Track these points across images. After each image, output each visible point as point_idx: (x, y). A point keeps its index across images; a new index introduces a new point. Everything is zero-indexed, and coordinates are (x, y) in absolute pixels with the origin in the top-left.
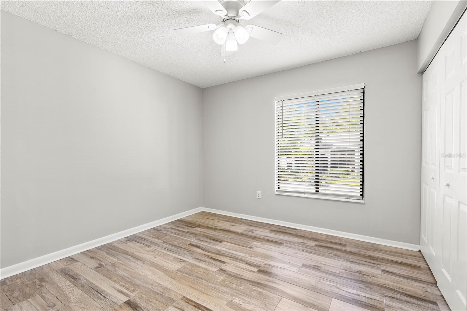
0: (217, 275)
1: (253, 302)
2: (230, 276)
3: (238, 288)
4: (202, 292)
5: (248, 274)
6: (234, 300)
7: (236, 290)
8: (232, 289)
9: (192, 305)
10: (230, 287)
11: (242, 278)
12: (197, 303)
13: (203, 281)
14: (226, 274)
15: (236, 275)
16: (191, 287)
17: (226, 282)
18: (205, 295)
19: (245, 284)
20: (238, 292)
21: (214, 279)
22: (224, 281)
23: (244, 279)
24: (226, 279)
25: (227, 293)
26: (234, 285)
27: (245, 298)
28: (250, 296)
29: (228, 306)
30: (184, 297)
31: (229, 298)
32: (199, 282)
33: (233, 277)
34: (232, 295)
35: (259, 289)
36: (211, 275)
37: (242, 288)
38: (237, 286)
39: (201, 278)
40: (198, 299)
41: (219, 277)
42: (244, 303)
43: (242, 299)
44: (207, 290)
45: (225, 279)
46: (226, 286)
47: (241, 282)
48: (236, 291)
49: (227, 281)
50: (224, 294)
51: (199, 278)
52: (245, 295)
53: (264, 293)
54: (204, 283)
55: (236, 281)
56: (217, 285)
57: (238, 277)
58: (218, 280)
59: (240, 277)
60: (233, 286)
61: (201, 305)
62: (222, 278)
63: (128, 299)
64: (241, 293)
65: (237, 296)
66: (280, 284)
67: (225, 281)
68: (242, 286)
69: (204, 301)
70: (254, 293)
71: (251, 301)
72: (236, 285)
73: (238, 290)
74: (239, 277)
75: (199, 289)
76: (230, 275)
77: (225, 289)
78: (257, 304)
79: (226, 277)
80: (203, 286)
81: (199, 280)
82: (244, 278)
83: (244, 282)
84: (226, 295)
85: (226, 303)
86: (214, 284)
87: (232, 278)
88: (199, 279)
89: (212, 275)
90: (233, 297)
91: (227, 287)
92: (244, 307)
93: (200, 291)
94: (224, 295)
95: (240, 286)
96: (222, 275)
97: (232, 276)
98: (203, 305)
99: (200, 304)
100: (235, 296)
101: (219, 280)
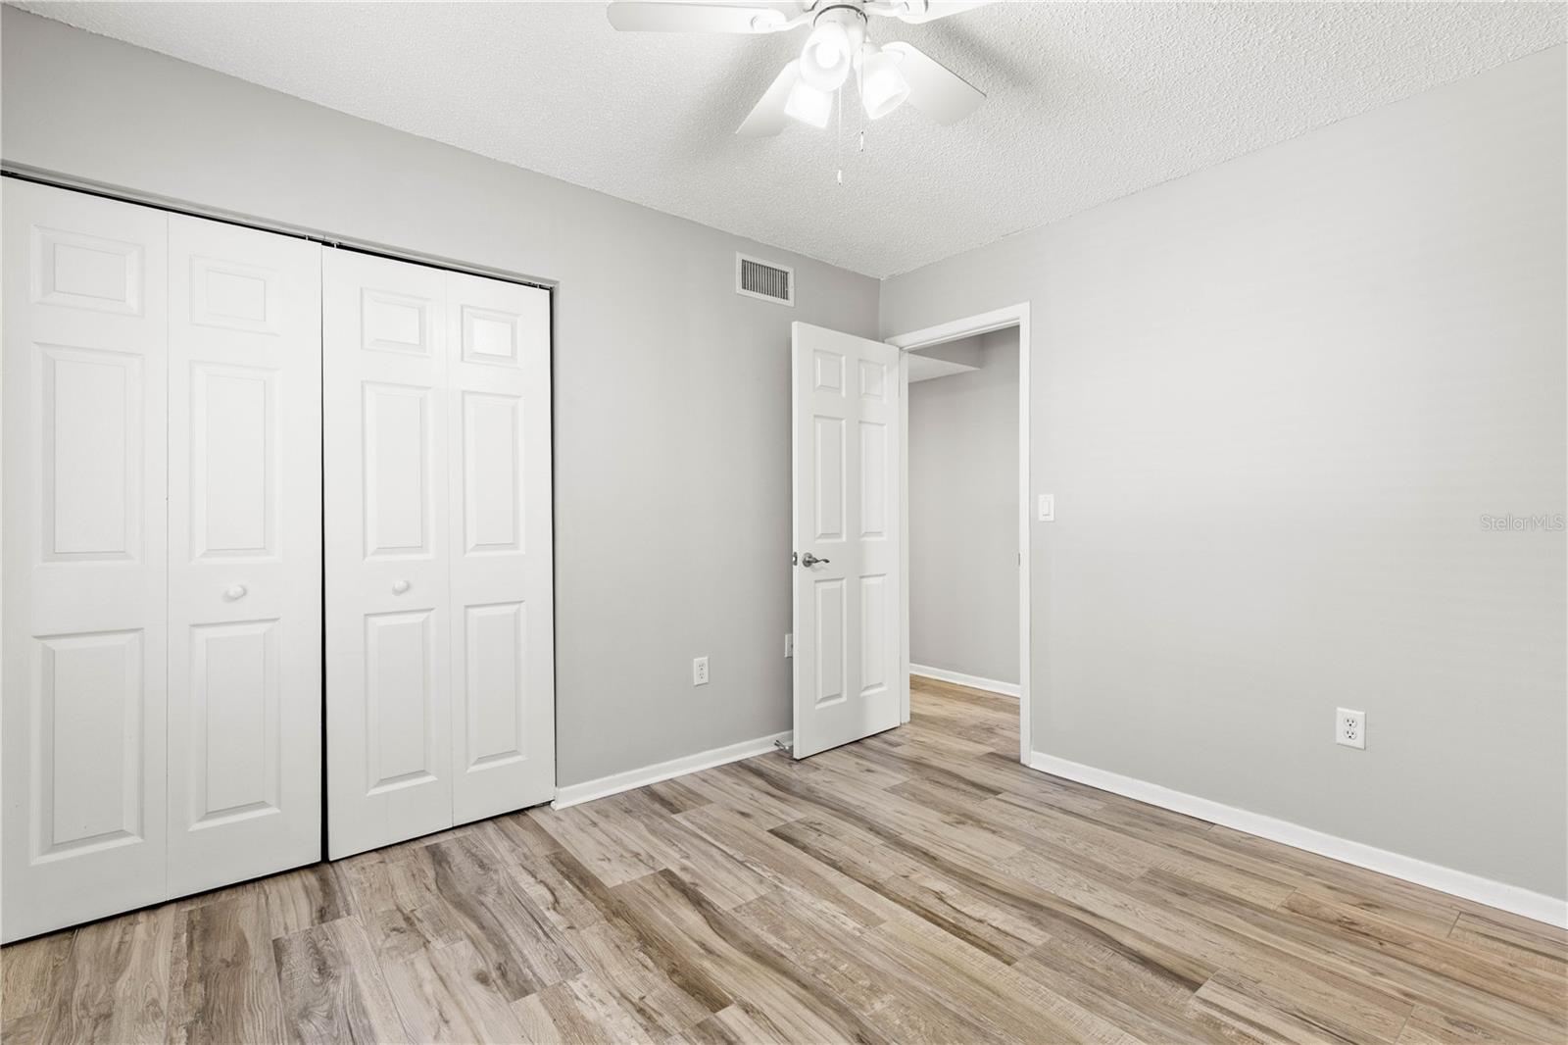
0: (898, 1022)
1: (810, 914)
2: (846, 1009)
3: (834, 956)
4: (953, 967)
5: (771, 1001)
6: (859, 926)
7: (842, 952)
8: (852, 958)
9: (975, 936)
10: (859, 965)
11: (804, 986)
12: (962, 939)
13: (953, 1008)
14: (857, 1021)
15: (822, 1007)
16: (994, 993)
17: (867, 983)
18: (942, 958)
19: (805, 965)
20: (839, 945)
21: (908, 1008)
22: (875, 992)
23: (798, 982)
24: (864, 998)
25: (873, 949)
26: (842, 968)
27: (827, 926)
28: (811, 928)
29: (878, 918)
30: (1009, 964)
31: (871, 937)
32: (970, 1007)
33: (837, 998)
34: (858, 940)
35: (772, 940)
36: (923, 1029)
37: (821, 955)
38: (835, 963)
39: (962, 1021)
40: (960, 948)
41: (888, 1013)
42: (835, 917)
43: (834, 926)
44: (937, 971)
45: (867, 996)
46: (869, 969)
47: (814, 975)
48: (844, 948)
49: (863, 987)
50: (882, 948)
51: (970, 1025)
52: (823, 934)
53: (765, 928)
54: (950, 999)
55: (828, 981)
56: (899, 980)
57: (817, 997)
58: (895, 1001)
59: (808, 995)
60: (846, 965)
61: (951, 933)
62: (878, 1006)
63: (1197, 993)
64: (833, 940)
65: (847, 934)
66: (696, 942)
67: (870, 988)
68: (819, 959)
69: (944, 940)
70: (795, 933)
71: (814, 916)
72: (835, 968)
73: (835, 949)
74: (813, 994)
75: (965, 978)
76: (842, 1011)
77: (876, 961)
78: (803, 909)
79: (862, 1006)
80: (950, 986)
81: (971, 1015)
82: (795, 986)
83: (803, 971)
84: (876, 944)
85: (882, 926)
86: (914, 987)
87: (841, 998)
88: (970, 1020)
89: (919, 1029)
90: (858, 934)
91: (869, 967)
92: (838, 909)
93: (960, 972)
94: (883, 944)
95: (825, 961)
96: (877, 1018)
97: (837, 1003)
98: (945, 932)
99: (955, 935)
100: (853, 937)
101: (889, 998)
